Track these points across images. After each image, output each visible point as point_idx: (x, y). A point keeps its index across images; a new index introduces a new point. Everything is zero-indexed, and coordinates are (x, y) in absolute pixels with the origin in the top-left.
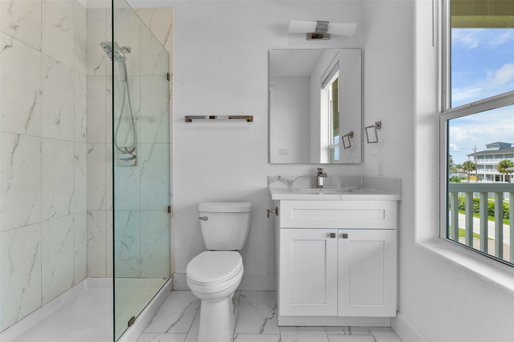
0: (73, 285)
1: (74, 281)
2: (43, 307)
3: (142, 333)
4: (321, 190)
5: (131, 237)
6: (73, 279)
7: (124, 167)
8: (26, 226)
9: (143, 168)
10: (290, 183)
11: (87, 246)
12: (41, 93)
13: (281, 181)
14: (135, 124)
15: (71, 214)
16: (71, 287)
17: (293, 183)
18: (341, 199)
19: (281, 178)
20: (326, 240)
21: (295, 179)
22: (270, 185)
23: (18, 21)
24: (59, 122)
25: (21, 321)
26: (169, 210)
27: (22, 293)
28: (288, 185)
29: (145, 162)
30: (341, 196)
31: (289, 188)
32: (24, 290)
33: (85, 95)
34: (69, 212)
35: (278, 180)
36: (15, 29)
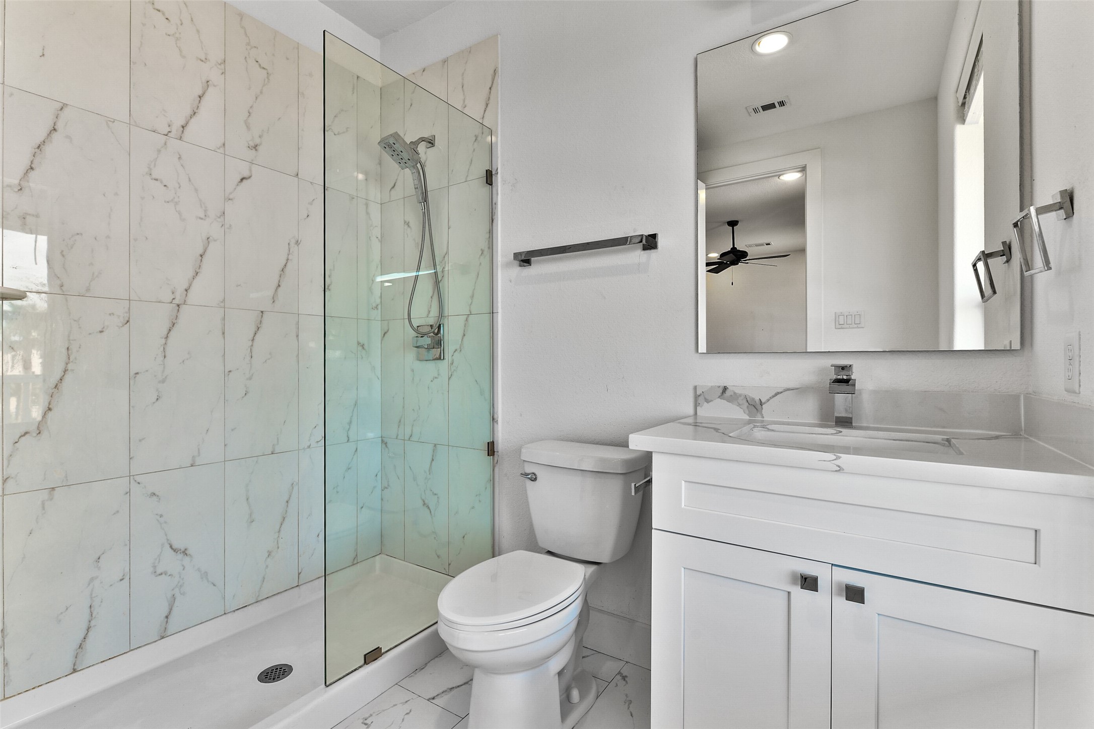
0: (355, 562)
1: (357, 555)
2: (301, 587)
3: (396, 684)
4: (841, 432)
5: (435, 494)
6: (355, 551)
7: (425, 361)
8: (272, 454)
9: (452, 364)
10: (755, 406)
11: (382, 499)
12: (297, 243)
13: (729, 401)
14: (441, 281)
15: (351, 440)
16: (351, 564)
17: (764, 406)
18: (840, 470)
19: (728, 393)
20: (789, 593)
21: (771, 396)
22: (698, 408)
23: (260, 137)
24: (330, 287)
25: (265, 602)
26: (491, 449)
27: (267, 558)
28: (747, 412)
29: (455, 352)
30: (840, 458)
31: (750, 419)
32: (270, 554)
33: (377, 238)
34: (348, 438)
35: (719, 397)
36: (256, 150)
